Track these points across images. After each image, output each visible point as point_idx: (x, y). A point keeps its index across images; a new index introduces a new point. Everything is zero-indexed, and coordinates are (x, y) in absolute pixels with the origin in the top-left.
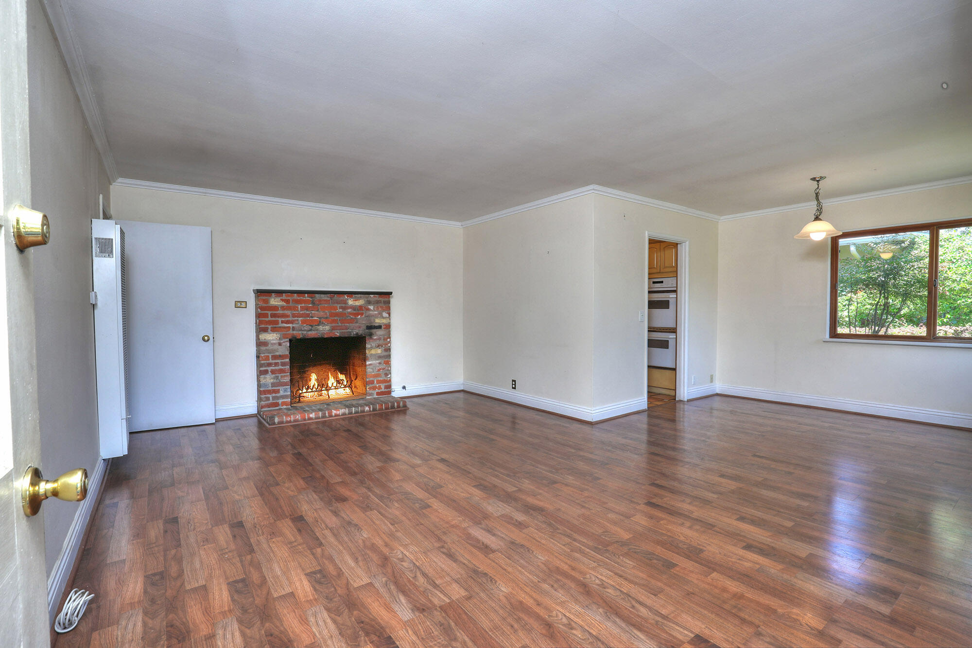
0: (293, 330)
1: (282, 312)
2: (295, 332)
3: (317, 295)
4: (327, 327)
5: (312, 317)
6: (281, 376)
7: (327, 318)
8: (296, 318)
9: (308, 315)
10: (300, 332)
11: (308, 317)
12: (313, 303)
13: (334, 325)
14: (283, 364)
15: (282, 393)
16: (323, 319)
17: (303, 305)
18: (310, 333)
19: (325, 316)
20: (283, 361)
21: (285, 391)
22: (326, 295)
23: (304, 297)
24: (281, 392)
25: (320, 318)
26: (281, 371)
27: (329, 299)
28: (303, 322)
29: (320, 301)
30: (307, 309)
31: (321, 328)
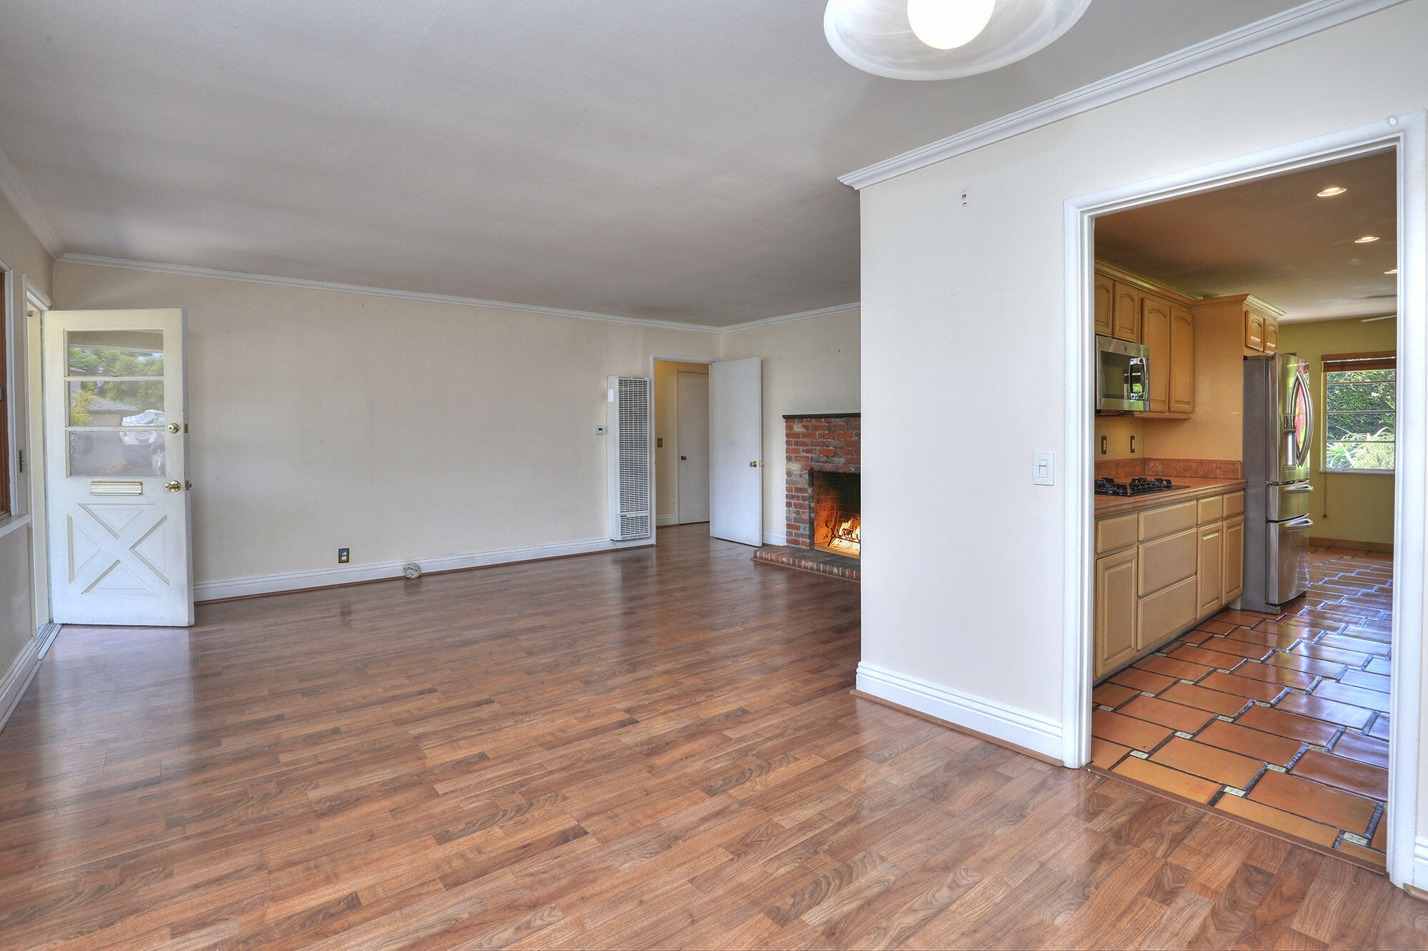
0: (811, 461)
1: (803, 440)
2: (813, 463)
3: (832, 419)
4: (842, 459)
5: (829, 446)
6: (802, 512)
7: (842, 448)
8: (814, 447)
9: (824, 444)
10: (818, 464)
11: (824, 446)
12: (829, 429)
13: (849, 457)
14: (804, 498)
15: (801, 531)
16: (838, 449)
17: (820, 432)
18: (826, 465)
19: (840, 446)
20: (803, 495)
21: (804, 529)
22: (841, 419)
23: (821, 422)
24: (802, 529)
25: (835, 448)
26: (802, 506)
27: (844, 424)
28: (821, 452)
29: (835, 426)
30: (823, 436)
31: (836, 460)
